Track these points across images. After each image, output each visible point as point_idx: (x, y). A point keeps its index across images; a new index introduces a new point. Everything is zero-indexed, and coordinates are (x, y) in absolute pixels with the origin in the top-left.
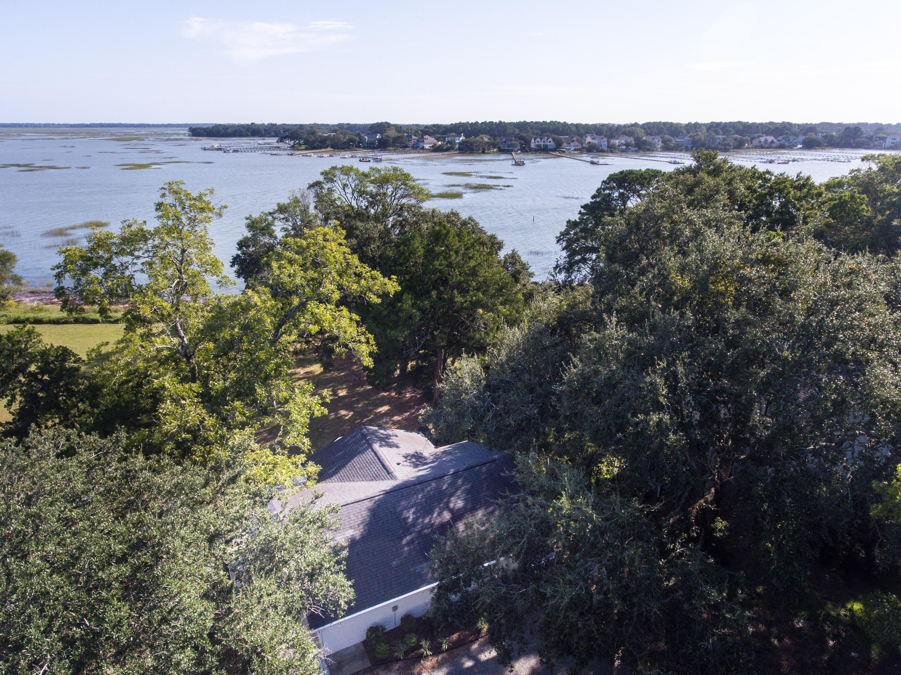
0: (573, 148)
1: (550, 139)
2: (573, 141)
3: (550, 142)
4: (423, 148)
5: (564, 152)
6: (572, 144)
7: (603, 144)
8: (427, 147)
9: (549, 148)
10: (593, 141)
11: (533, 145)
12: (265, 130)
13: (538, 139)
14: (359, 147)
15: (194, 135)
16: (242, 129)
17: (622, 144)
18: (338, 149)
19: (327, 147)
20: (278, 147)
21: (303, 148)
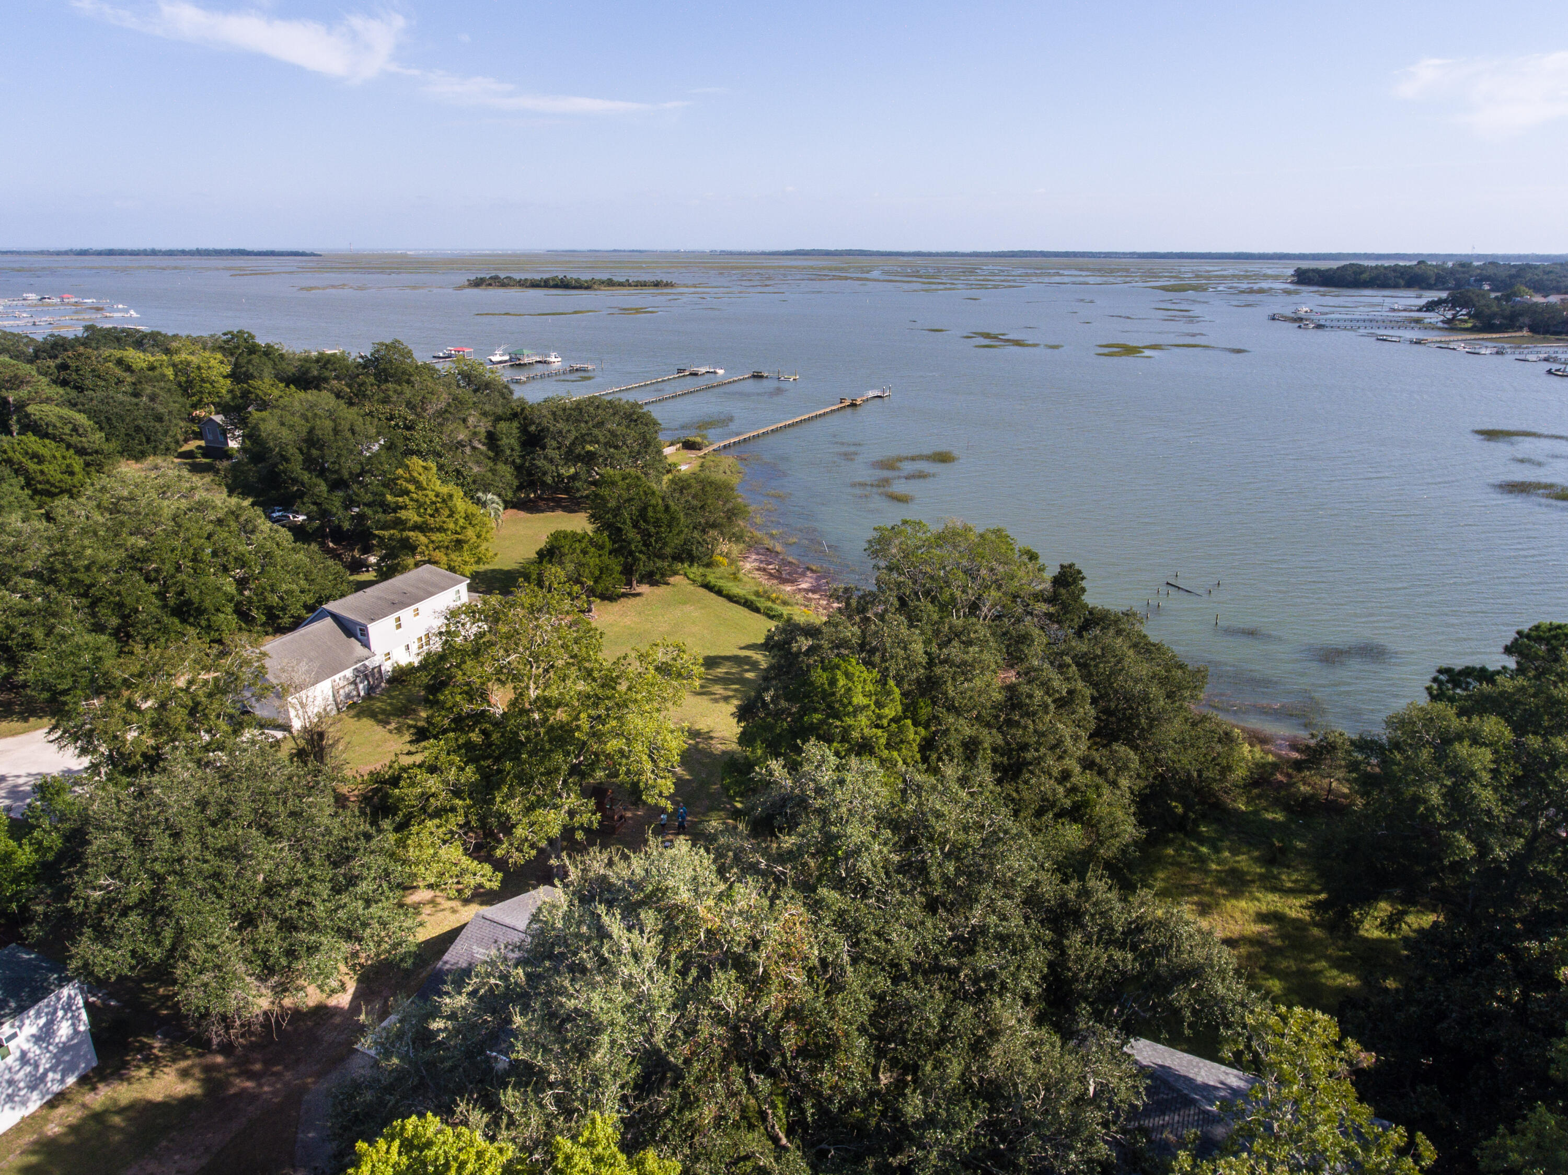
12: (1438, 277)
15: (1299, 282)
18: (1546, 333)
19: (1520, 329)
20: (1418, 321)
21: (1469, 325)
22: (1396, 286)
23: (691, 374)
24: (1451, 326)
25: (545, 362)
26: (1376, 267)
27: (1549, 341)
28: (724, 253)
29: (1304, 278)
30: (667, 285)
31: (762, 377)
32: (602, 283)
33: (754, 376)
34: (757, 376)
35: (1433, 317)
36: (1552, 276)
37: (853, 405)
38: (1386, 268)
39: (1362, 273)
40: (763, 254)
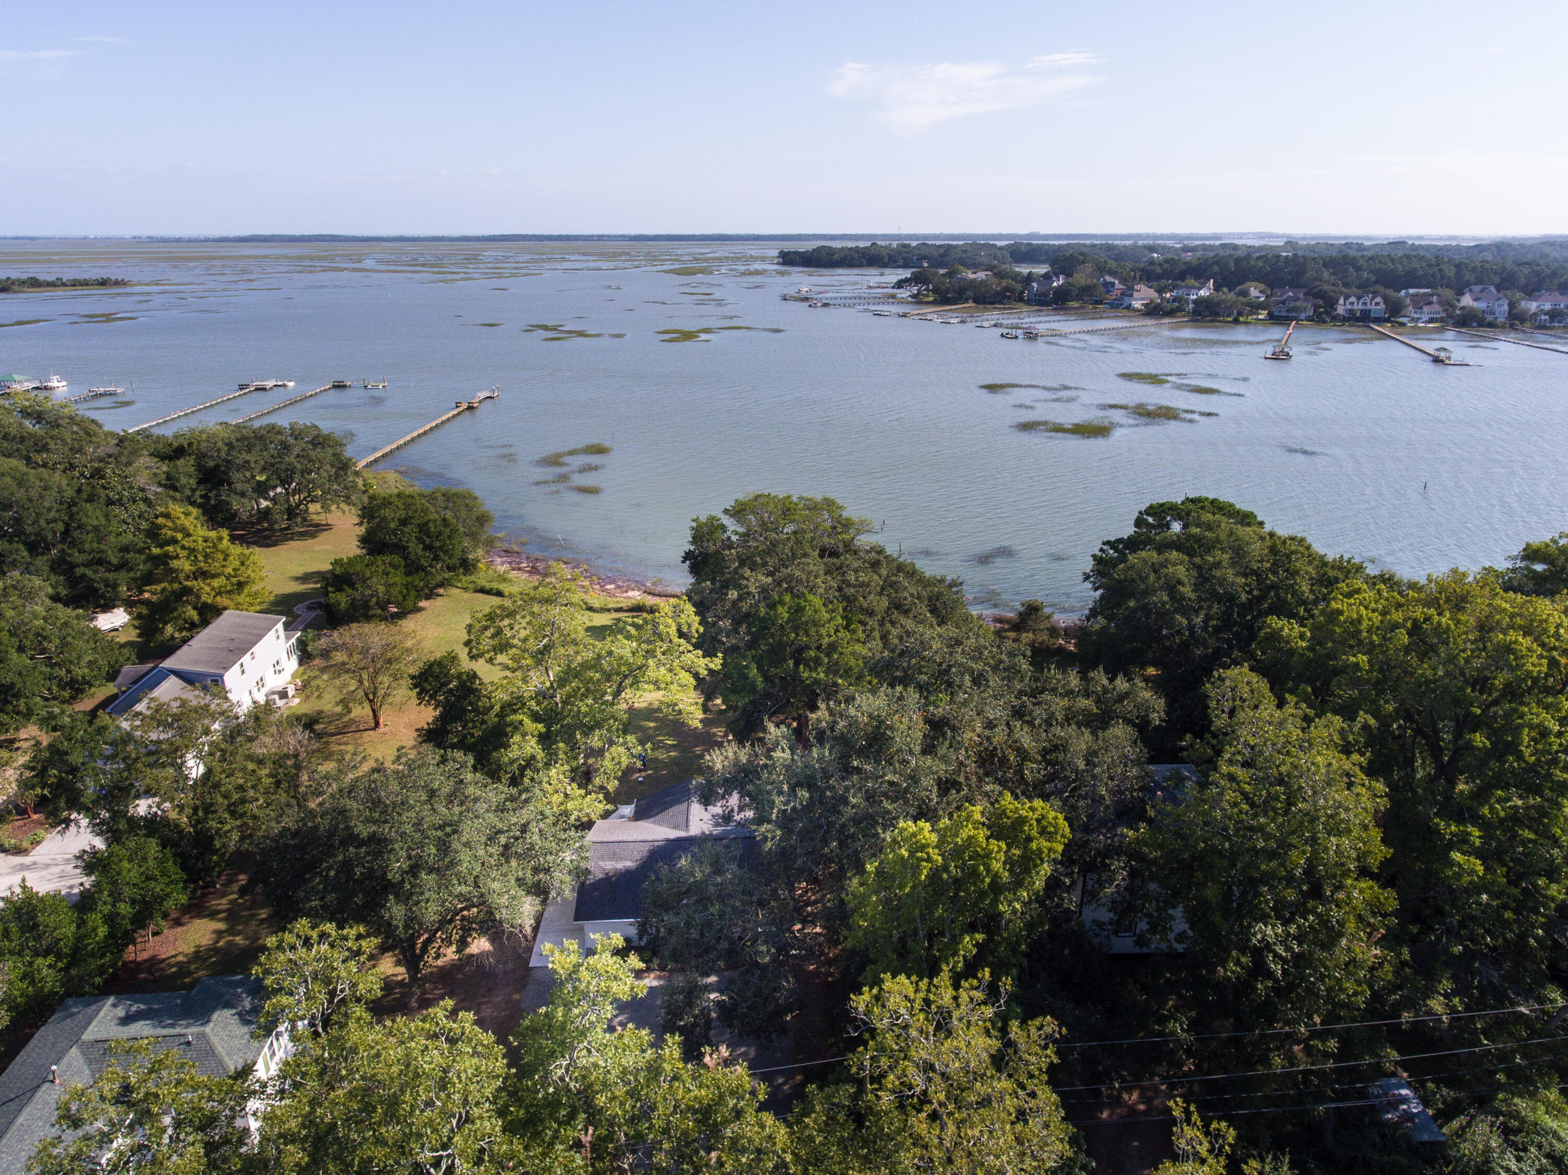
0: (1425, 318)
1: (1378, 299)
2: (1430, 303)
3: (1377, 304)
4: (1129, 307)
5: (1402, 325)
6: (1426, 309)
7: (1497, 310)
8: (1137, 304)
9: (1372, 315)
10: (1475, 304)
11: (1340, 310)
12: (890, 257)
13: (1353, 299)
14: (1020, 299)
15: (784, 263)
16: (856, 255)
17: (1542, 312)
18: (984, 303)
19: (966, 301)
20: (893, 296)
21: (931, 299)
22: (860, 266)
23: (257, 389)
24: (917, 299)
25: (46, 388)
26: (842, 249)
27: (989, 310)
28: (152, 240)
29: (789, 259)
30: (117, 283)
31: (345, 386)
32: (23, 283)
33: (334, 387)
34: (339, 386)
35: (904, 293)
36: (969, 255)
37: (470, 408)
38: (851, 249)
39: (833, 254)
40: (207, 240)
